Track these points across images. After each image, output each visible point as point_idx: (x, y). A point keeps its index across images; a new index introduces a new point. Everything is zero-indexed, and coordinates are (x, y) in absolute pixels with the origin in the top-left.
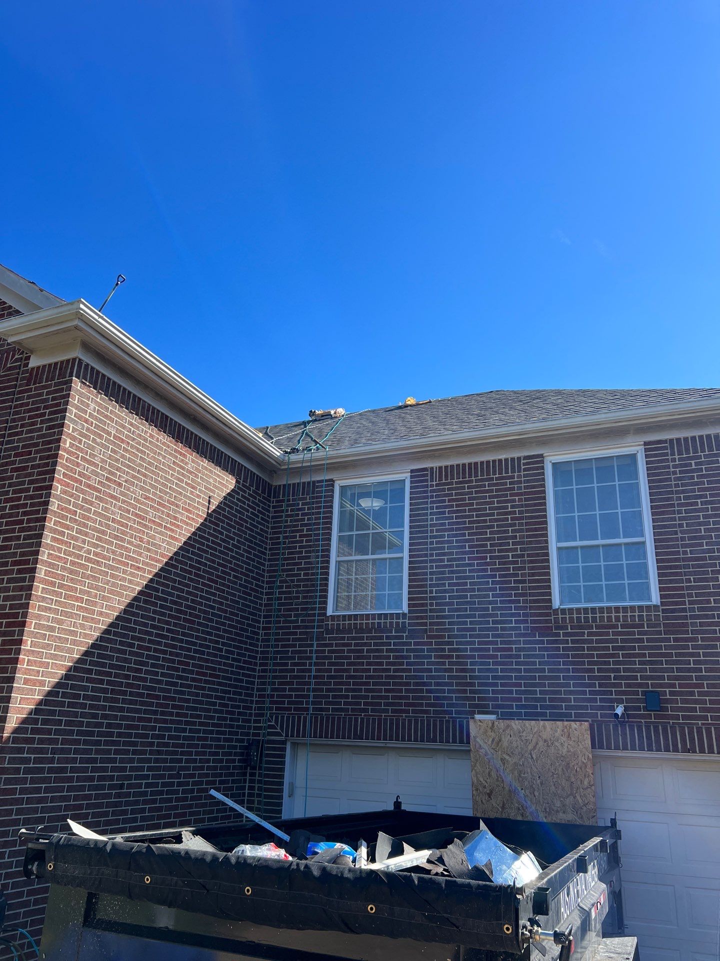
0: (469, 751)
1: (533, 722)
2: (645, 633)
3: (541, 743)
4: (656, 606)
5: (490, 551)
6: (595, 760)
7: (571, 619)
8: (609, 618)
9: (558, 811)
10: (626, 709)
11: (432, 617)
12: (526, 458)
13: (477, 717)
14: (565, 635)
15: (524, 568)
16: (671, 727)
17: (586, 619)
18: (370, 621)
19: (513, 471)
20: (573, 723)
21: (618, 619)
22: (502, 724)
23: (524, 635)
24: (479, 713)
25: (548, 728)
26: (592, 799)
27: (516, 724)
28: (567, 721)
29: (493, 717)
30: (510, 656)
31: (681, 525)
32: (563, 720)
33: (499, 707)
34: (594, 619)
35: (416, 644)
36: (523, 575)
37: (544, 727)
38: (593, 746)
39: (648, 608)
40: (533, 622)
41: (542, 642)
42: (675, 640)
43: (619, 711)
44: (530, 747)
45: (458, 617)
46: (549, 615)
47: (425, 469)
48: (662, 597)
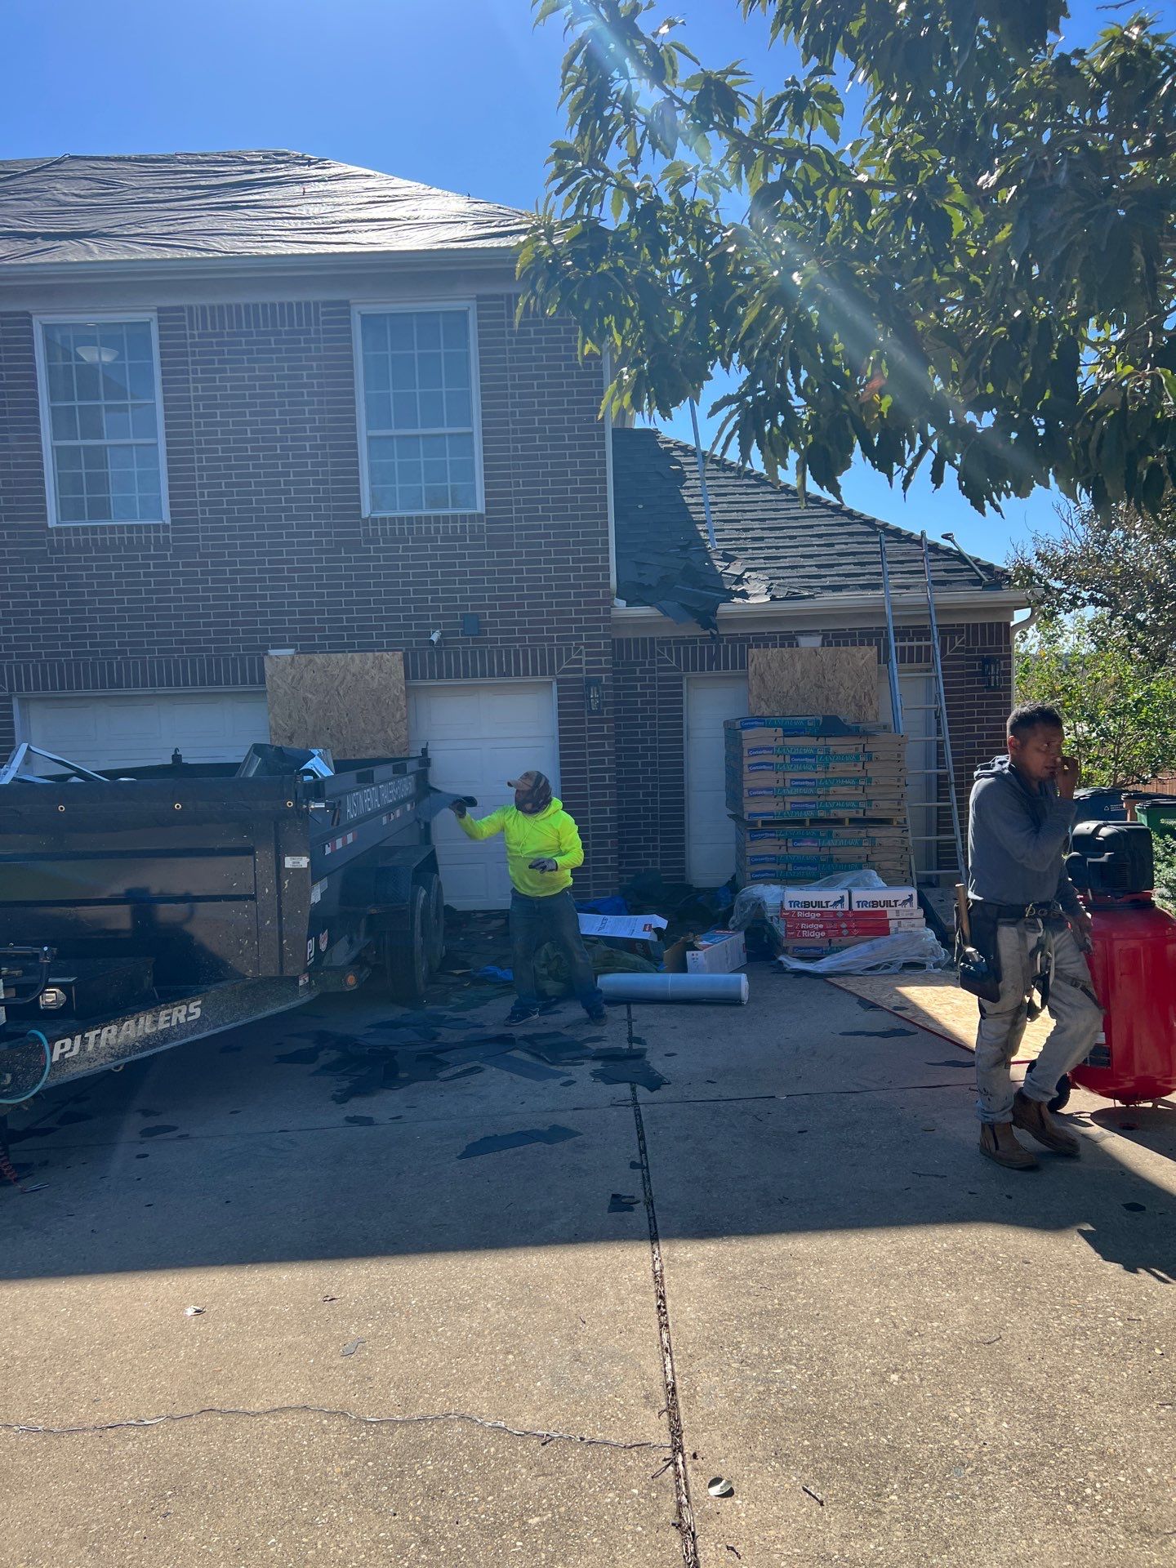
0: (265, 692)
1: (340, 655)
2: (467, 547)
3: (349, 677)
4: (480, 516)
5: (280, 440)
6: (409, 691)
7: (384, 531)
8: (428, 530)
9: (367, 748)
10: (443, 634)
11: (205, 530)
12: (326, 304)
13: (272, 652)
14: (376, 550)
15: (325, 464)
16: (489, 652)
17: (402, 530)
18: (117, 536)
19: (309, 324)
20: (385, 654)
21: (437, 530)
22: (303, 659)
23: (327, 551)
24: (273, 648)
25: (355, 661)
26: (405, 733)
27: (319, 659)
28: (378, 651)
29: (291, 651)
30: (309, 578)
31: (513, 414)
32: (373, 651)
33: (298, 639)
34: (411, 531)
35: (185, 565)
36: (324, 473)
37: (352, 659)
38: (407, 677)
39: (472, 517)
40: (338, 534)
41: (349, 560)
42: (499, 555)
43: (435, 637)
44: (336, 683)
45: (241, 529)
46: (357, 525)
47: (180, 309)
48: (487, 504)
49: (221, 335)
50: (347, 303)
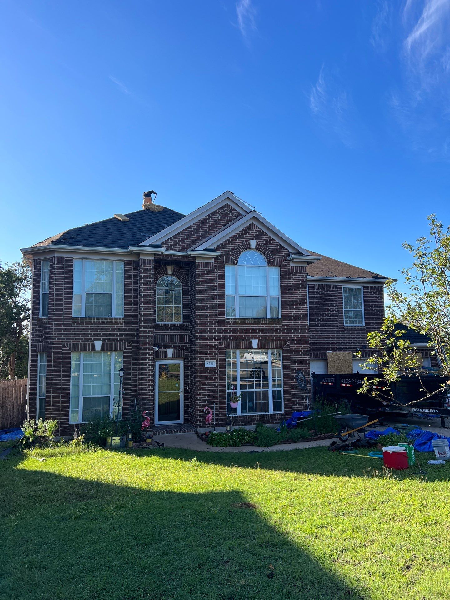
0: (327, 360)
1: (341, 353)
2: (362, 332)
3: (343, 357)
4: (364, 326)
5: (330, 310)
6: (353, 360)
7: (348, 328)
11: (316, 327)
12: (338, 285)
13: (328, 352)
14: (346, 332)
15: (337, 315)
19: (335, 289)
20: (349, 352)
21: (357, 329)
22: (335, 353)
23: (337, 332)
25: (344, 354)
26: (352, 368)
27: (338, 353)
29: (331, 352)
30: (335, 337)
32: (347, 352)
33: (332, 349)
34: (352, 329)
35: (312, 334)
36: (337, 317)
38: (352, 357)
40: (339, 329)
41: (341, 334)
44: (340, 358)
45: (323, 327)
46: (343, 327)
47: (313, 285)
48: (365, 324)
49: (320, 290)
50: (342, 286)
